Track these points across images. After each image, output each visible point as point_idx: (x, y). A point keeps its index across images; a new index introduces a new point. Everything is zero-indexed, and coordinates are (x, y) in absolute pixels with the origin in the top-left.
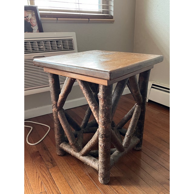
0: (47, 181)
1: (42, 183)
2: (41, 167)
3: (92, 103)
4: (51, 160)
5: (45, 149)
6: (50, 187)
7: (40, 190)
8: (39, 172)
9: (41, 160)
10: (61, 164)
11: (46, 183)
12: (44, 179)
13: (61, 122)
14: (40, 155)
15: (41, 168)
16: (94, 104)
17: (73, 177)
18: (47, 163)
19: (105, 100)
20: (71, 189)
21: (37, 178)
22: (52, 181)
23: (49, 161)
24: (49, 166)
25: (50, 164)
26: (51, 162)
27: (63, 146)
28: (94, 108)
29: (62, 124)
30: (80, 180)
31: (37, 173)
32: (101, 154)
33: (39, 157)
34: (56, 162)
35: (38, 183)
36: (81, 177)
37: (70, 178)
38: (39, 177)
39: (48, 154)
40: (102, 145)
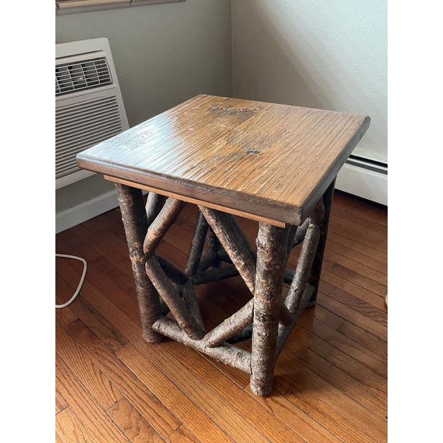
0: (120, 377)
1: (110, 383)
2: (98, 351)
3: (239, 254)
4: (113, 332)
5: (91, 310)
6: (131, 389)
7: (113, 398)
8: (96, 363)
9: (92, 336)
10: (136, 337)
11: (120, 381)
12: (112, 374)
13: (154, 284)
14: (87, 327)
15: (97, 353)
16: (242, 255)
17: (168, 360)
18: (107, 341)
19: (276, 253)
20: (171, 383)
21: (98, 376)
22: (129, 374)
23: (109, 337)
24: (113, 346)
25: (113, 342)
26: (114, 336)
27: (161, 327)
28: (243, 264)
29: (157, 288)
30: (183, 363)
31: (92, 365)
32: (260, 347)
33: (85, 332)
34: (124, 334)
35: (102, 386)
36: (183, 356)
37: (163, 362)
38: (101, 372)
39: (102, 322)
40: (264, 334)
